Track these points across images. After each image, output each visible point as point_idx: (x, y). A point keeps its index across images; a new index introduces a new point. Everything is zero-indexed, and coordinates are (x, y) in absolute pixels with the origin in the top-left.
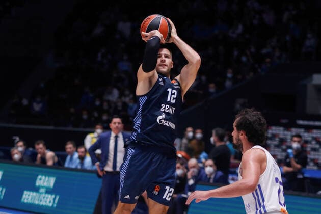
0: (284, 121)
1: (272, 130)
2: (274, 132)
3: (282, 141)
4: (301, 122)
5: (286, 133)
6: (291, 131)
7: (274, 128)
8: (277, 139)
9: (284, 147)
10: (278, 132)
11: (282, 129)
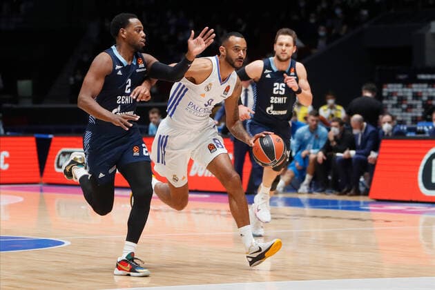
0: (401, 77)
1: (388, 88)
2: (391, 90)
3: (402, 100)
4: (423, 77)
5: (405, 90)
6: (411, 88)
7: (390, 86)
8: (395, 98)
9: (404, 106)
10: (395, 90)
11: (400, 86)
